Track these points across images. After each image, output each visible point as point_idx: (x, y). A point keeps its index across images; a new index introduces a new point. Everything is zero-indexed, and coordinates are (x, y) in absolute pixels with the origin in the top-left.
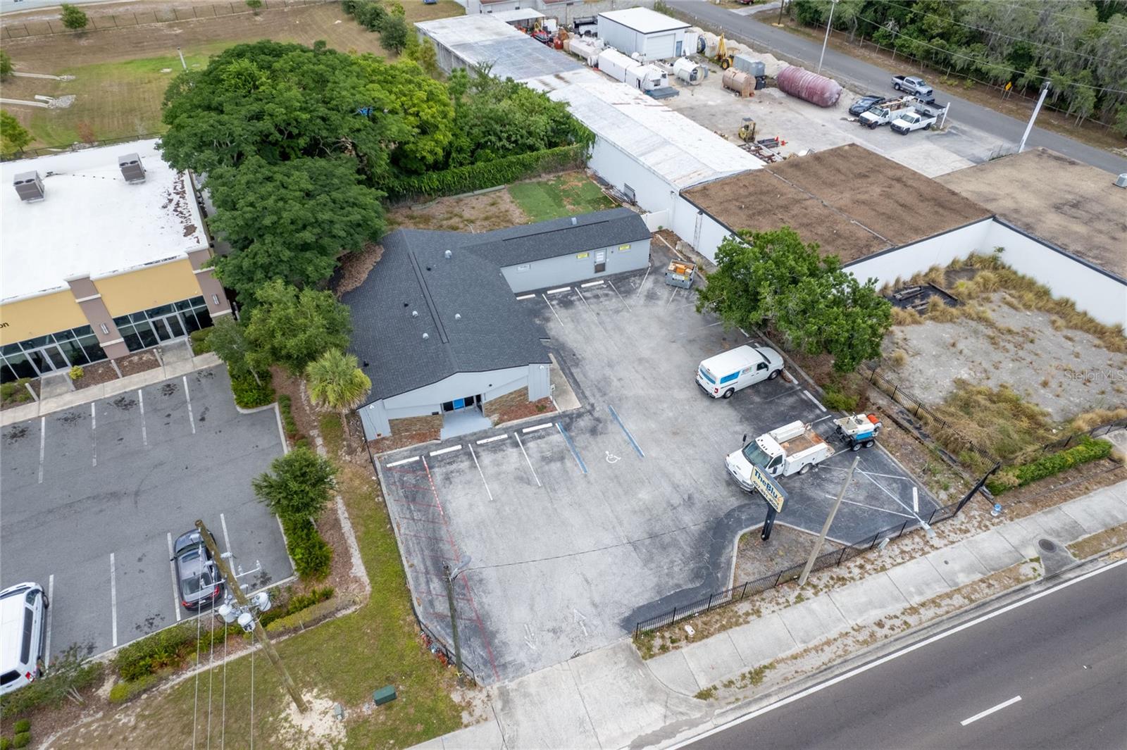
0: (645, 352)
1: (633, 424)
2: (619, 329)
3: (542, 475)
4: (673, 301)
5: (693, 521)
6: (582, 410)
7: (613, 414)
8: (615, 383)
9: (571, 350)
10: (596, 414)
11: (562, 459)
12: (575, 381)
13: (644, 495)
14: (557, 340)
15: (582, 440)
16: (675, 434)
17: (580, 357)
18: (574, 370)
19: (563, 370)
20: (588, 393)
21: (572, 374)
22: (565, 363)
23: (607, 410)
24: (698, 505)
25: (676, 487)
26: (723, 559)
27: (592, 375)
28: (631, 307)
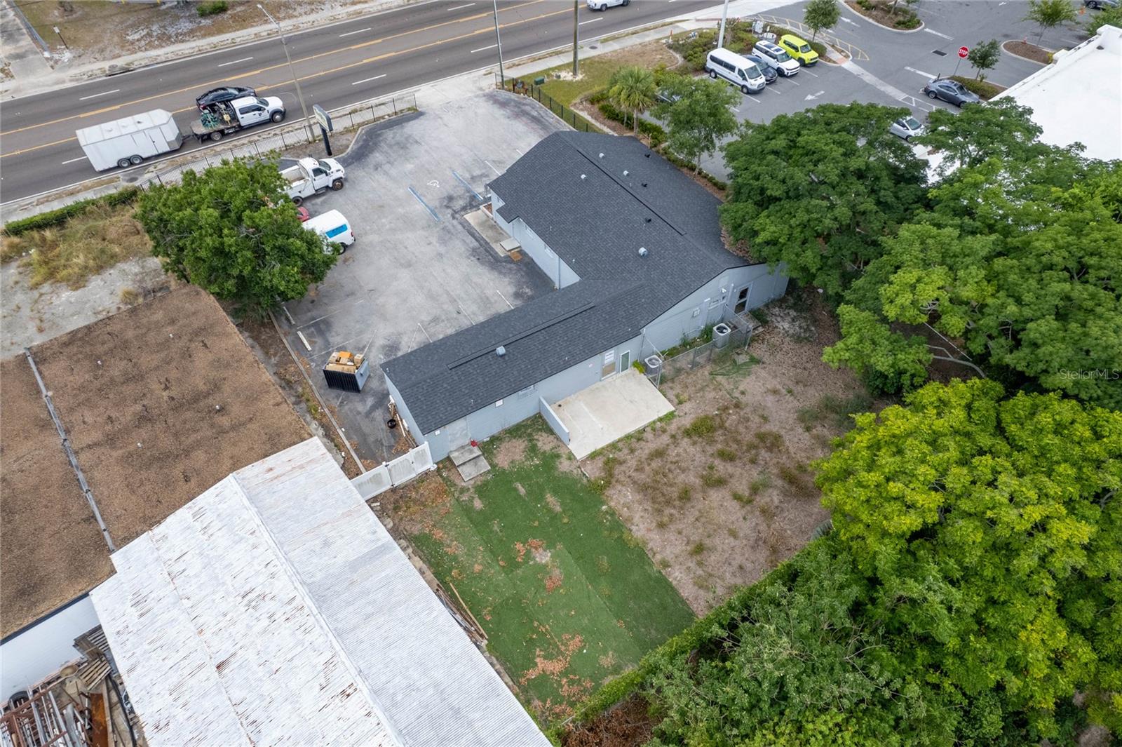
0: (405, 276)
1: (418, 208)
2: (431, 296)
3: (485, 166)
4: (364, 347)
5: (377, 157)
6: (463, 213)
7: (435, 214)
8: (434, 240)
9: (482, 264)
10: (450, 211)
11: (473, 178)
12: (473, 235)
13: (409, 167)
14: (500, 273)
15: (460, 191)
16: (382, 206)
17: (472, 258)
18: (476, 244)
19: (486, 243)
20: (460, 227)
21: (477, 240)
22: (486, 250)
23: (440, 216)
24: (372, 166)
25: (386, 173)
26: (360, 144)
27: (458, 243)
28: (420, 330)
